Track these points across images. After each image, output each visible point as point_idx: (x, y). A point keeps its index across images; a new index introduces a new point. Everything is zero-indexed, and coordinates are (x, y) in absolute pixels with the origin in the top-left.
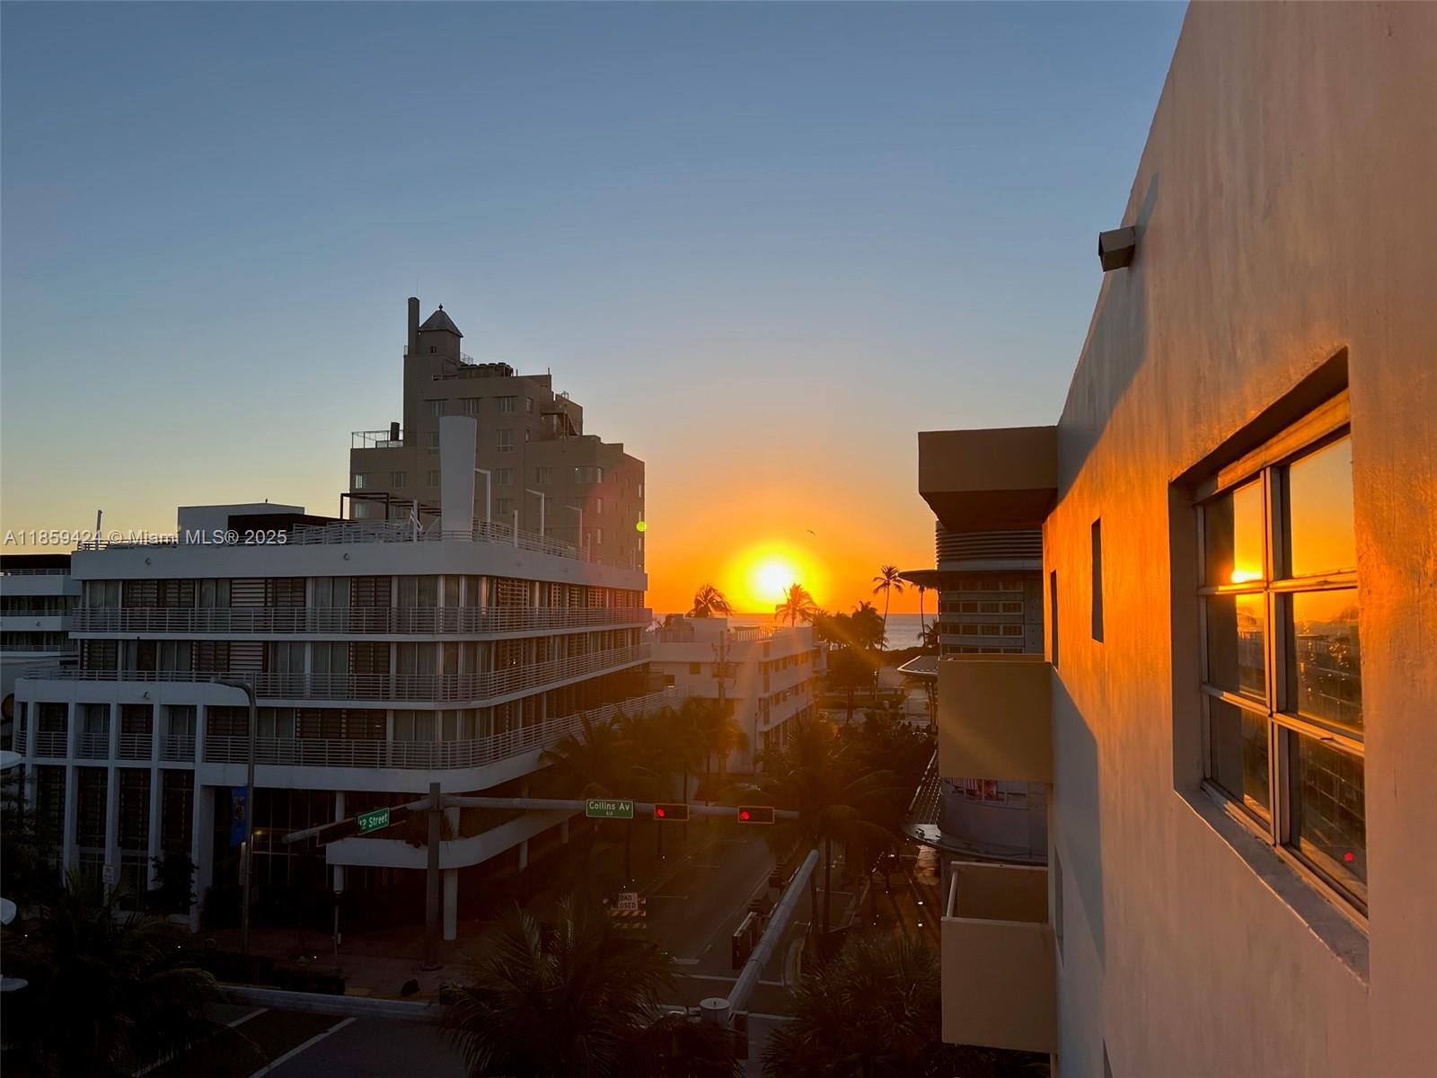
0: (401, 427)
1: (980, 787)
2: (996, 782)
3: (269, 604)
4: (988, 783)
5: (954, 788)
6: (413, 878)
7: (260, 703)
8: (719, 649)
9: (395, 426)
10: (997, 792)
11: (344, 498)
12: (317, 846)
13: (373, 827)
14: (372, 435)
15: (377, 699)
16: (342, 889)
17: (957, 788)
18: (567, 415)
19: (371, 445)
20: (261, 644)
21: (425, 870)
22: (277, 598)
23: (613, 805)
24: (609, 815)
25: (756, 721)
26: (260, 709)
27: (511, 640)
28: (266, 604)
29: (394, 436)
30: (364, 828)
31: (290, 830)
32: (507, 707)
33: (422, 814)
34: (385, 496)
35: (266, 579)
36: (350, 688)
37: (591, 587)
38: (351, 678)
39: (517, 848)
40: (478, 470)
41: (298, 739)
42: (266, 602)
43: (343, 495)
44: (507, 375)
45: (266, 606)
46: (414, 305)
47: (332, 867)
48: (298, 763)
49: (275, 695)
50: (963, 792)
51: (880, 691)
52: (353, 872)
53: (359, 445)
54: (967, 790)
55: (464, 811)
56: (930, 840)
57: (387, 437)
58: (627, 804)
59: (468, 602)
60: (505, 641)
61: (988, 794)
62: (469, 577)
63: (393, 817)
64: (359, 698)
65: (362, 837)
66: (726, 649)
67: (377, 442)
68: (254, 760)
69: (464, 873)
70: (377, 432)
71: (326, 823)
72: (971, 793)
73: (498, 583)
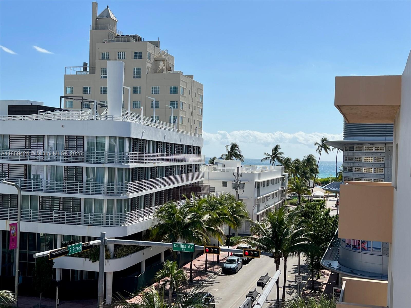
0: (88, 65)
1: (359, 244)
2: (367, 241)
3: (27, 147)
4: (363, 243)
5: (347, 244)
6: (93, 276)
7: (24, 193)
8: (236, 175)
9: (85, 64)
10: (367, 247)
11: (62, 98)
12: (49, 259)
13: (75, 252)
14: (75, 69)
15: (77, 193)
16: (59, 279)
17: (348, 244)
18: (167, 61)
19: (74, 73)
20: (24, 166)
21: (98, 272)
22: (31, 144)
23: (185, 246)
24: (183, 250)
25: (253, 210)
26: (23, 196)
27: (139, 168)
28: (26, 147)
29: (85, 69)
30: (70, 252)
31: (36, 252)
32: (137, 199)
33: (97, 247)
34: (81, 98)
35: (26, 136)
36: (65, 188)
37: (177, 144)
38: (65, 183)
39: (140, 264)
40: (125, 87)
41: (40, 210)
42: (26, 146)
43: (61, 97)
44: (138, 41)
45: (26, 148)
46: (95, 5)
47: (55, 269)
48: (40, 221)
49: (30, 190)
50: (351, 246)
51: (313, 197)
52: (65, 272)
53: (68, 73)
54: (353, 245)
55: (116, 246)
56: (334, 268)
57: (82, 69)
58: (192, 245)
59: (120, 150)
60: (136, 168)
61: (363, 248)
62: (120, 138)
63: (84, 248)
64: (69, 193)
65: (68, 256)
66: (240, 175)
67: (77, 72)
68: (20, 219)
69: (116, 274)
70: (77, 67)
71: (53, 249)
72: (355, 247)
73: (133, 141)
